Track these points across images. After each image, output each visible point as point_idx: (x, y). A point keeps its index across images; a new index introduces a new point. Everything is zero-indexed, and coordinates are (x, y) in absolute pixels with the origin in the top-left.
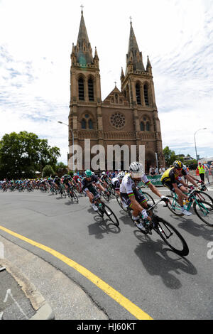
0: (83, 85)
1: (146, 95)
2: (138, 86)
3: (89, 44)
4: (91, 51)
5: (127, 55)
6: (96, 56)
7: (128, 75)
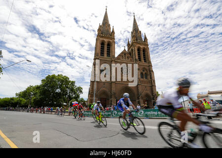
0: (103, 47)
1: (144, 55)
2: (139, 50)
3: (109, 25)
4: (110, 28)
5: (132, 32)
6: (113, 31)
7: (133, 43)
